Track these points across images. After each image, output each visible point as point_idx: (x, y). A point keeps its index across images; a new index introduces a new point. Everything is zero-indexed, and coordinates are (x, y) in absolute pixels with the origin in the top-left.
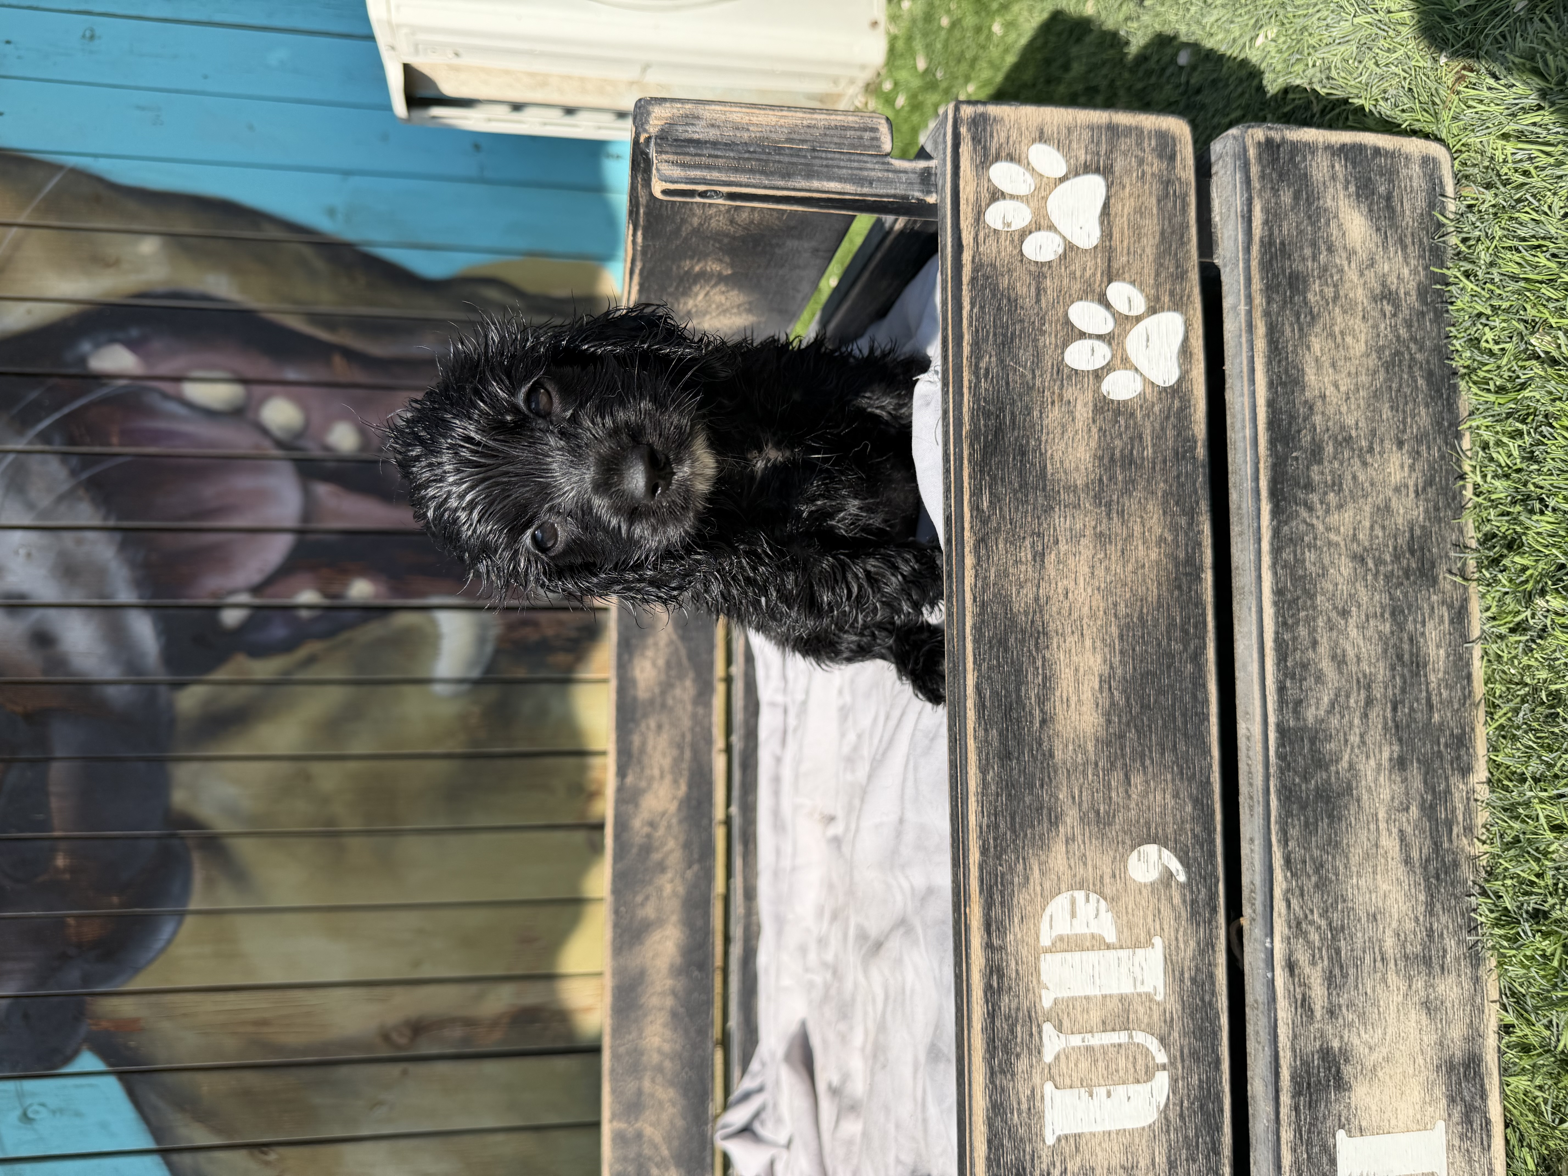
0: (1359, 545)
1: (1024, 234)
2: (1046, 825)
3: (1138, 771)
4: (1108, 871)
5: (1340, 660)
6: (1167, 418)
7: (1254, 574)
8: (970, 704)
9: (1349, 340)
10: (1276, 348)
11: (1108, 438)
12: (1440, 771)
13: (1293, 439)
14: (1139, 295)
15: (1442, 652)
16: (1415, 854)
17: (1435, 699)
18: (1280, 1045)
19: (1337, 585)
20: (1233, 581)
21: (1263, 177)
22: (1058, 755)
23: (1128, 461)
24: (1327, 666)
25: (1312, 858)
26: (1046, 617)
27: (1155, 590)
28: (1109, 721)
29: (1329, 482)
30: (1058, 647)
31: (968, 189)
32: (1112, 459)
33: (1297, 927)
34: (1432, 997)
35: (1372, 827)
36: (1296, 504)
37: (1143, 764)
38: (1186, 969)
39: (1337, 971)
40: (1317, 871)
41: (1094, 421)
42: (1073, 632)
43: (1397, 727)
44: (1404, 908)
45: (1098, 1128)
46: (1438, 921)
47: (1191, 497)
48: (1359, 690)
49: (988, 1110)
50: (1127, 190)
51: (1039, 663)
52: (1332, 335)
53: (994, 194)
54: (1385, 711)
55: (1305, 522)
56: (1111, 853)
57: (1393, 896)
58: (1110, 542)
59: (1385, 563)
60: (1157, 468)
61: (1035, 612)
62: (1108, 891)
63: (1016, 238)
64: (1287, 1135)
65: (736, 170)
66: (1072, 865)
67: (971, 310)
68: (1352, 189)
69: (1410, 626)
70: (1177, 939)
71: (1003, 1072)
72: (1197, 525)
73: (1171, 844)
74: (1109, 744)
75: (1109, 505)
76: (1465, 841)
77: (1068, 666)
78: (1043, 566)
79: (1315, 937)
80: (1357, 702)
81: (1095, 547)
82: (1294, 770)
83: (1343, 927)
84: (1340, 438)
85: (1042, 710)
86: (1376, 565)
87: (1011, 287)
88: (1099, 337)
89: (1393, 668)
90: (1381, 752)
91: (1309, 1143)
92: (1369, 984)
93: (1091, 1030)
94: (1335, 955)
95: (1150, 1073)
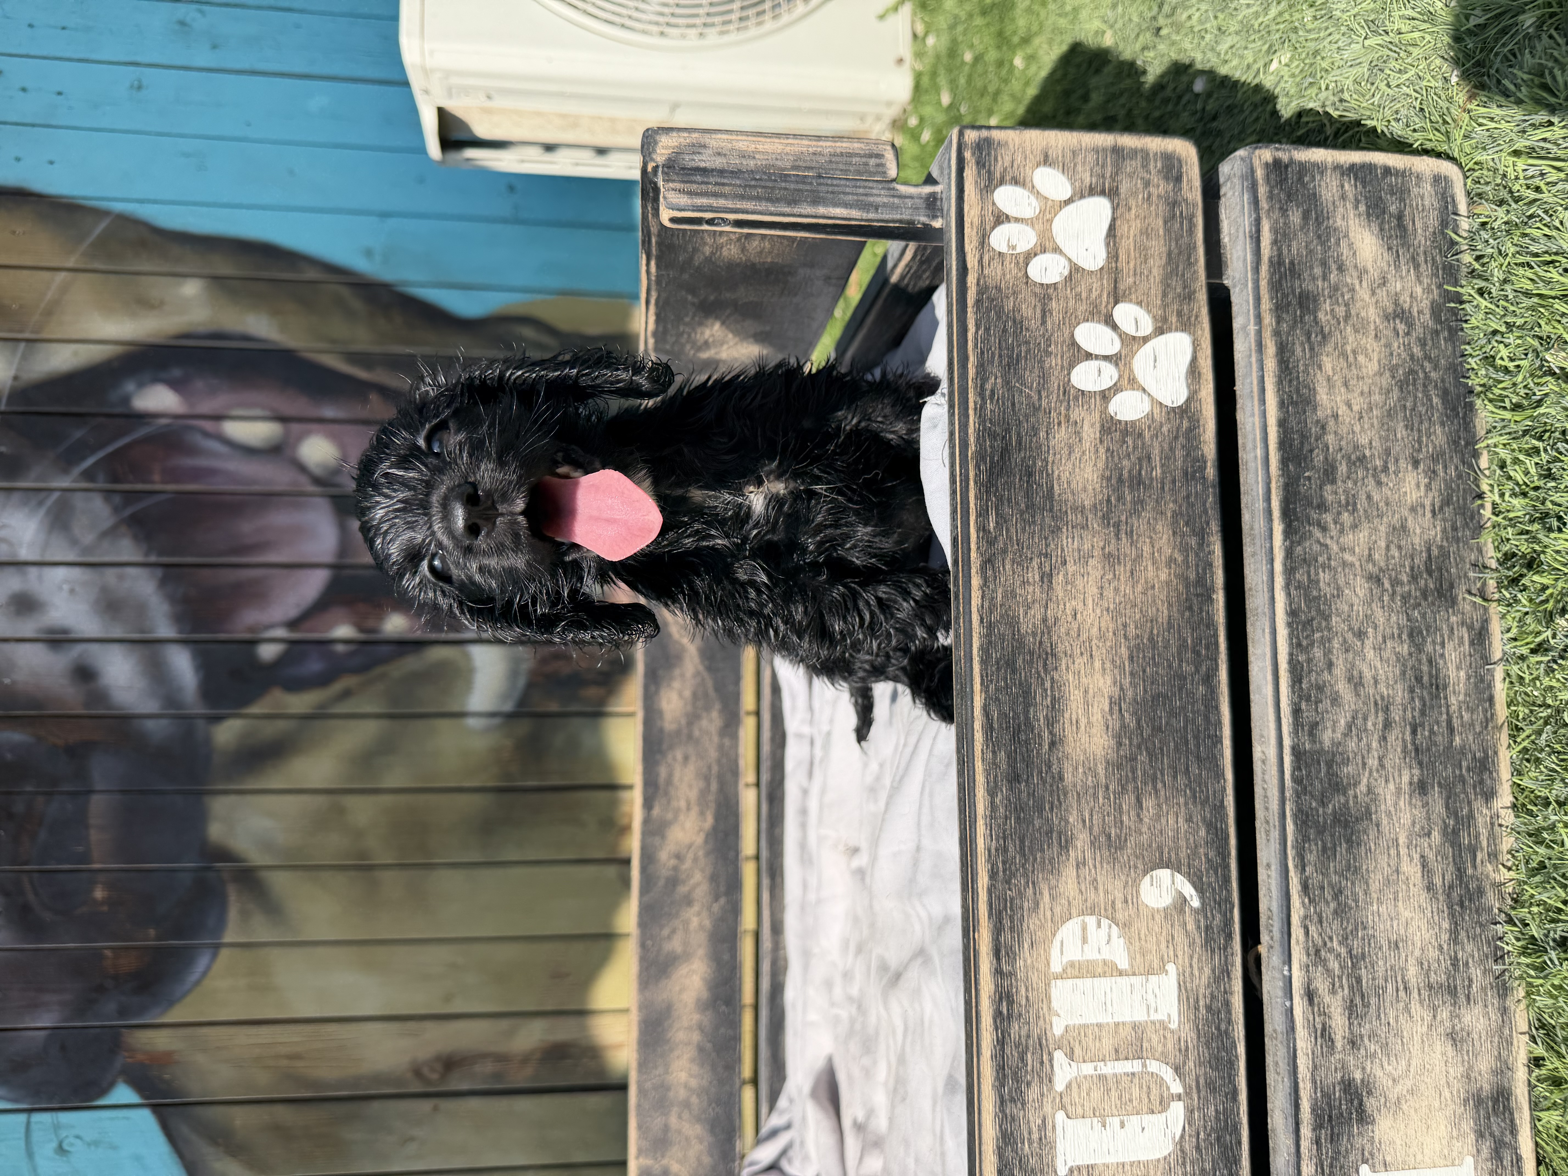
0: (1374, 565)
1: (1029, 256)
2: (1055, 849)
3: (1150, 794)
4: (1119, 896)
5: (1356, 682)
6: (1176, 438)
7: (1267, 595)
8: (977, 725)
9: (1361, 358)
10: (1287, 367)
11: (1116, 458)
12: (1462, 796)
13: (1305, 459)
14: (1146, 316)
15: (1462, 674)
16: (1438, 881)
17: (1456, 722)
18: (1300, 1076)
19: (1352, 605)
20: (1247, 602)
21: (1271, 197)
22: (1068, 777)
23: (1137, 482)
24: (1343, 688)
25: (1330, 884)
26: (1055, 638)
27: (1166, 611)
28: (1120, 744)
29: (1343, 502)
30: (1067, 668)
31: (972, 213)
32: (1120, 480)
33: (1316, 954)
34: (1458, 1028)
35: (1393, 852)
36: (1310, 524)
37: (1155, 788)
38: (1201, 997)
39: (1358, 1000)
40: (1336, 897)
41: (1101, 441)
42: (1082, 654)
43: (1417, 750)
44: (1427, 936)
45: (1112, 1160)
46: (1463, 949)
47: (1200, 517)
48: (1377, 712)
49: (998, 1140)
50: (1133, 211)
51: (1048, 685)
52: (1344, 355)
53: (999, 217)
54: (1404, 734)
55: (1319, 542)
56: (1123, 878)
57: (1416, 923)
58: (1119, 563)
59: (1402, 584)
60: (1166, 489)
61: (1043, 633)
62: (1120, 916)
63: (1021, 261)
64: (1308, 1169)
65: (742, 197)
66: (1083, 889)
67: (977, 332)
68: (1362, 208)
69: (1429, 648)
70: (1191, 966)
71: (1013, 1100)
72: (1208, 546)
73: (1184, 869)
74: (1120, 767)
75: (1117, 525)
76: (1490, 868)
77: (1078, 687)
78: (1050, 587)
79: (1334, 965)
80: (1374, 725)
81: (1104, 568)
82: (1311, 793)
83: (1363, 954)
84: (1353, 457)
85: (1051, 733)
86: (1392, 586)
87: (1016, 309)
88: (1106, 358)
89: (1412, 691)
90: (1400, 775)
92: (1392, 1014)
93: (1104, 1059)
94: (1356, 984)
95: (1164, 1103)
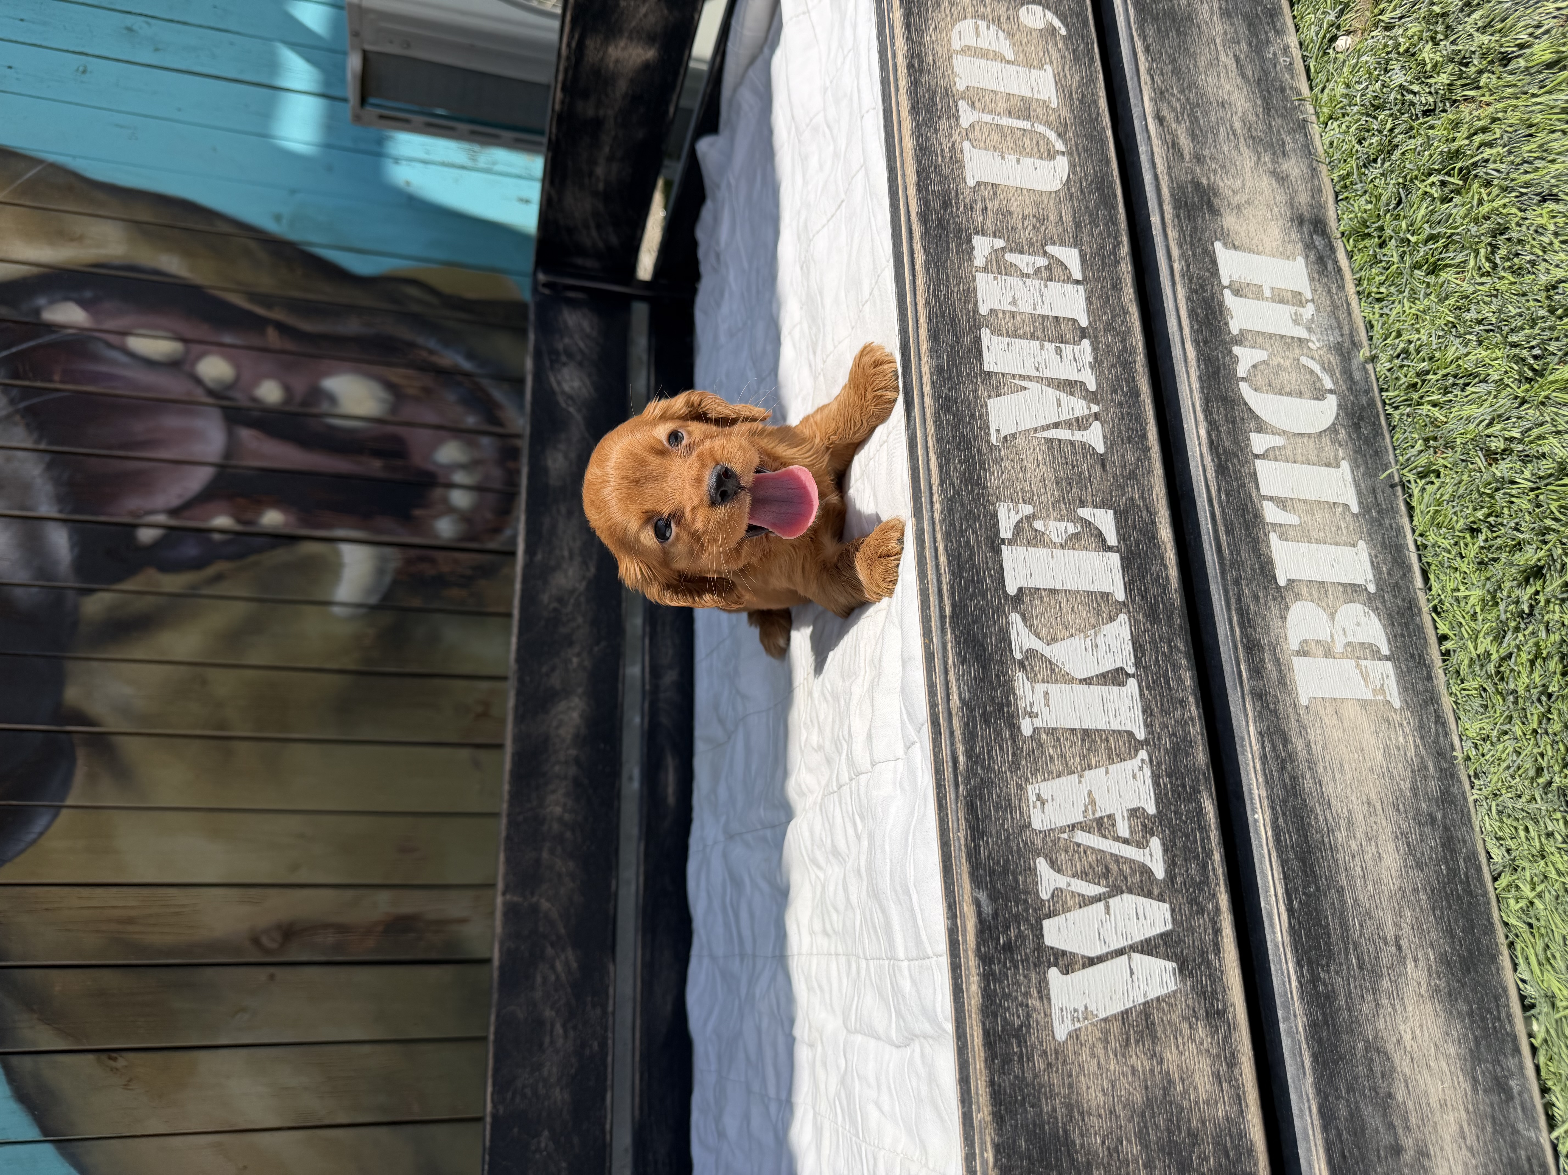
4: (1003, 13)
12: (1259, 26)
16: (1250, 74)
18: (1159, 171)
25: (1167, 53)
33: (1162, 94)
34: (1278, 170)
35: (1212, 46)
38: (1073, 92)
40: (1172, 62)
45: (1012, 184)
46: (1275, 121)
49: (916, 150)
57: (1236, 95)
62: (1004, 26)
64: (1172, 234)
70: (1064, 71)
71: (926, 126)
73: (1053, 9)
76: (1287, 76)
79: (1176, 105)
83: (1198, 104)
91: (1192, 244)
92: (1226, 149)
93: (999, 114)
94: (1194, 120)
95: (1051, 155)
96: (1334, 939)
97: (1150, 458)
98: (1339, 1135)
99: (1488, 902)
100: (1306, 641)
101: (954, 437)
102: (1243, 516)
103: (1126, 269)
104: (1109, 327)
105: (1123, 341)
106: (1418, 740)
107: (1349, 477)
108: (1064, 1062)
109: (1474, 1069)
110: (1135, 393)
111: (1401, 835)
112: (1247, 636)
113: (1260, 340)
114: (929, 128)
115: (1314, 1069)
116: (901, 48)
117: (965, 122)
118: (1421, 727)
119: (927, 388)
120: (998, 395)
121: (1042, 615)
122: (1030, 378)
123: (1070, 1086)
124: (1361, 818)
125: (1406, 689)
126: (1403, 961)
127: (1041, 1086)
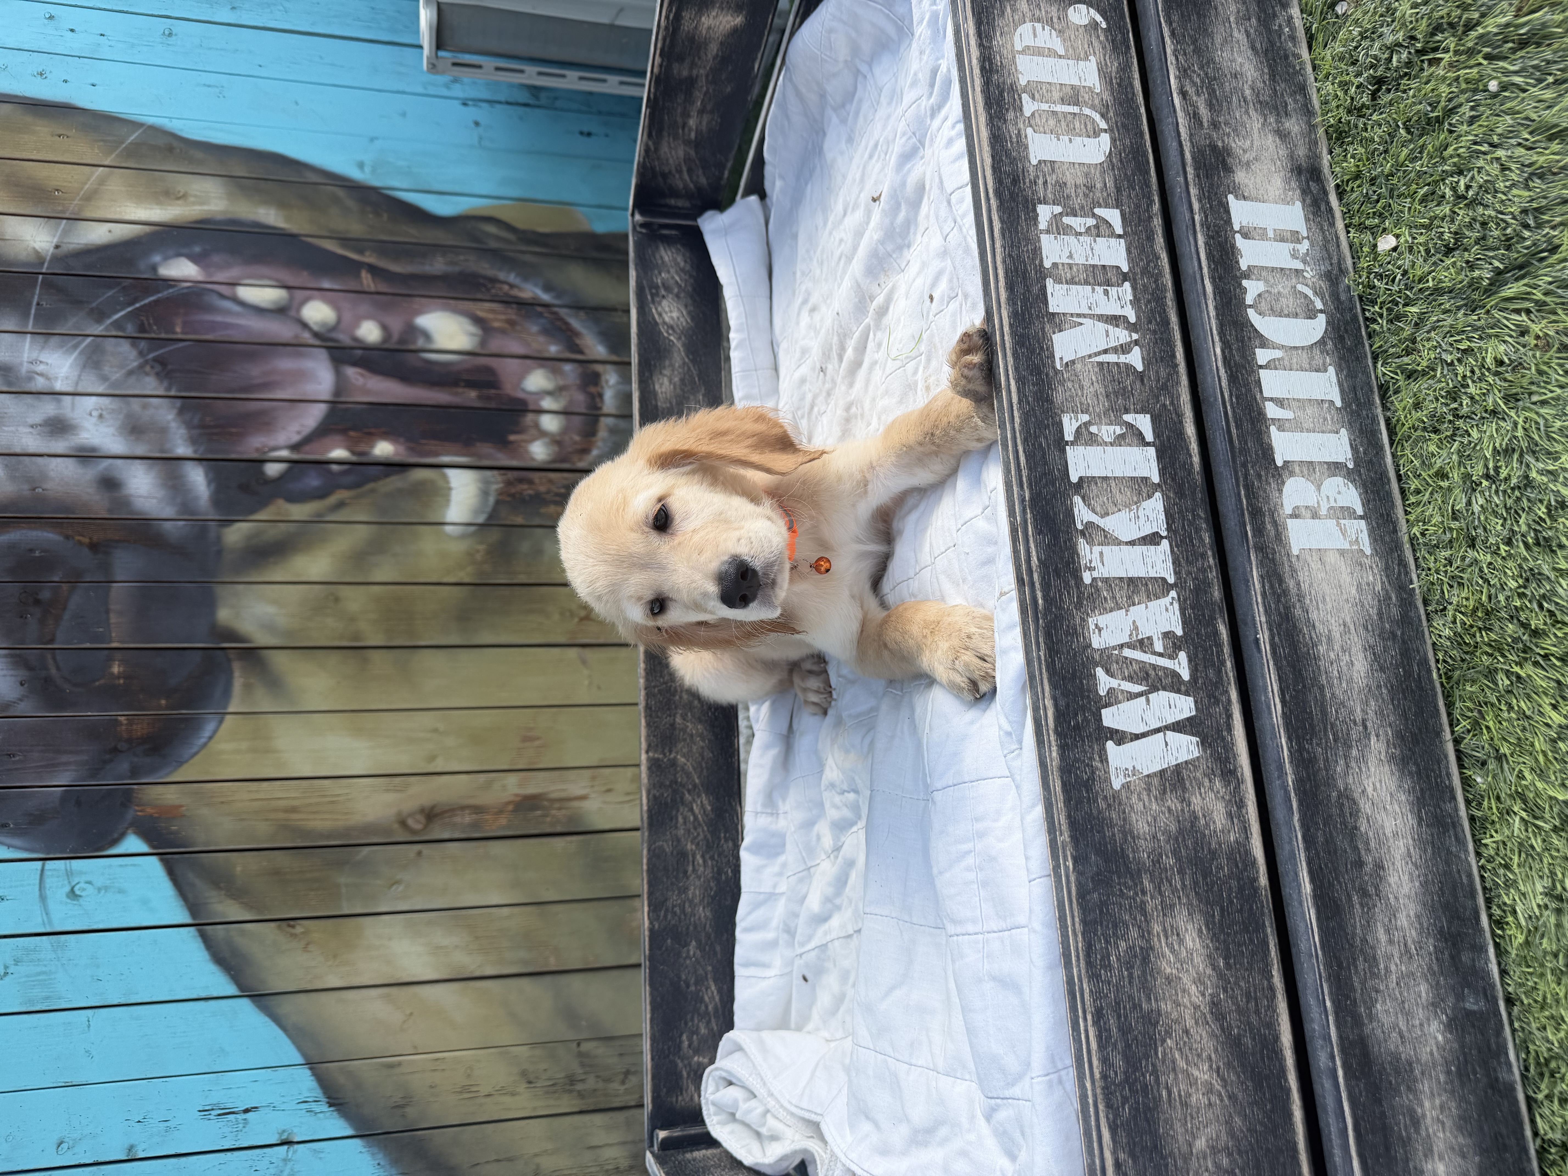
4: (1055, 14)
16: (1258, 46)
18: (1182, 138)
25: (1189, 35)
33: (1184, 72)
34: (1281, 129)
35: (1227, 24)
38: (1113, 77)
39: (1214, 101)
40: (1193, 43)
45: (1066, 160)
46: (1279, 86)
49: (989, 139)
56: (1056, 6)
57: (1247, 66)
62: (1056, 26)
64: (1193, 191)
66: (1032, 9)
70: (1105, 59)
73: (1095, 6)
76: (1290, 44)
79: (1197, 80)
83: (1215, 78)
91: (1209, 198)
92: (1237, 114)
93: (1054, 103)
94: (1212, 93)
95: (1096, 134)
96: (1316, 722)
97: (1177, 373)
98: (1317, 854)
99: (1435, 695)
100: (1297, 507)
101: (1028, 366)
102: (1250, 414)
103: (1157, 223)
104: (1145, 271)
105: (1156, 281)
106: (1384, 578)
107: (1334, 379)
108: (1120, 804)
109: (1419, 811)
110: (1166, 322)
111: (1369, 648)
112: (1251, 505)
113: (1264, 274)
114: (1000, 119)
115: (1300, 810)
116: (975, 53)
117: (1027, 112)
118: (1387, 568)
119: (1006, 329)
120: (1060, 331)
121: (1097, 496)
122: (1084, 316)
123: (1125, 820)
124: (1338, 635)
125: (1375, 540)
126: (1368, 736)
127: (1104, 819)
